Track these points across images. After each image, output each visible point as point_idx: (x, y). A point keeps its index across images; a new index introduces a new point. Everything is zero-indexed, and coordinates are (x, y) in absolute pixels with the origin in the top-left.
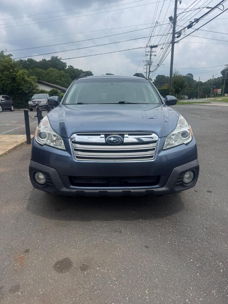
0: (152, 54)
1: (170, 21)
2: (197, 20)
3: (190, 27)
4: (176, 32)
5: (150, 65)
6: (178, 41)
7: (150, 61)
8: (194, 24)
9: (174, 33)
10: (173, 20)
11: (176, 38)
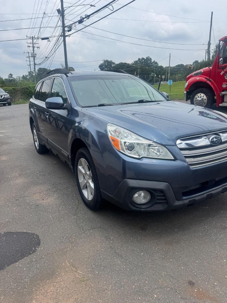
0: (34, 46)
1: (59, 14)
2: (88, 17)
3: (80, 22)
4: (65, 25)
5: (34, 57)
6: (70, 35)
7: (34, 52)
8: (85, 20)
9: (64, 26)
10: (61, 12)
11: (67, 32)
